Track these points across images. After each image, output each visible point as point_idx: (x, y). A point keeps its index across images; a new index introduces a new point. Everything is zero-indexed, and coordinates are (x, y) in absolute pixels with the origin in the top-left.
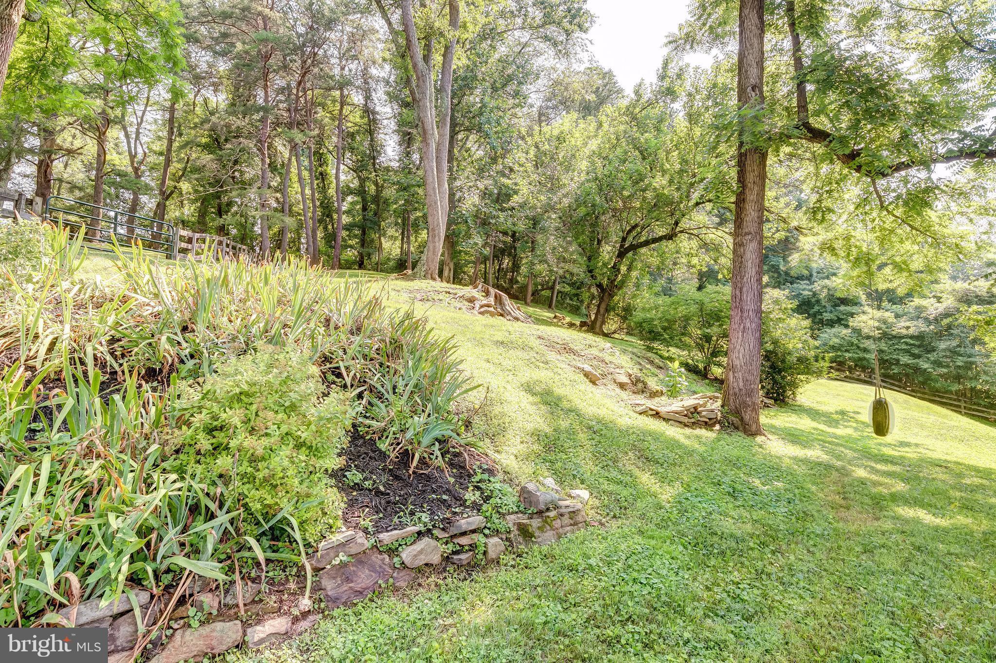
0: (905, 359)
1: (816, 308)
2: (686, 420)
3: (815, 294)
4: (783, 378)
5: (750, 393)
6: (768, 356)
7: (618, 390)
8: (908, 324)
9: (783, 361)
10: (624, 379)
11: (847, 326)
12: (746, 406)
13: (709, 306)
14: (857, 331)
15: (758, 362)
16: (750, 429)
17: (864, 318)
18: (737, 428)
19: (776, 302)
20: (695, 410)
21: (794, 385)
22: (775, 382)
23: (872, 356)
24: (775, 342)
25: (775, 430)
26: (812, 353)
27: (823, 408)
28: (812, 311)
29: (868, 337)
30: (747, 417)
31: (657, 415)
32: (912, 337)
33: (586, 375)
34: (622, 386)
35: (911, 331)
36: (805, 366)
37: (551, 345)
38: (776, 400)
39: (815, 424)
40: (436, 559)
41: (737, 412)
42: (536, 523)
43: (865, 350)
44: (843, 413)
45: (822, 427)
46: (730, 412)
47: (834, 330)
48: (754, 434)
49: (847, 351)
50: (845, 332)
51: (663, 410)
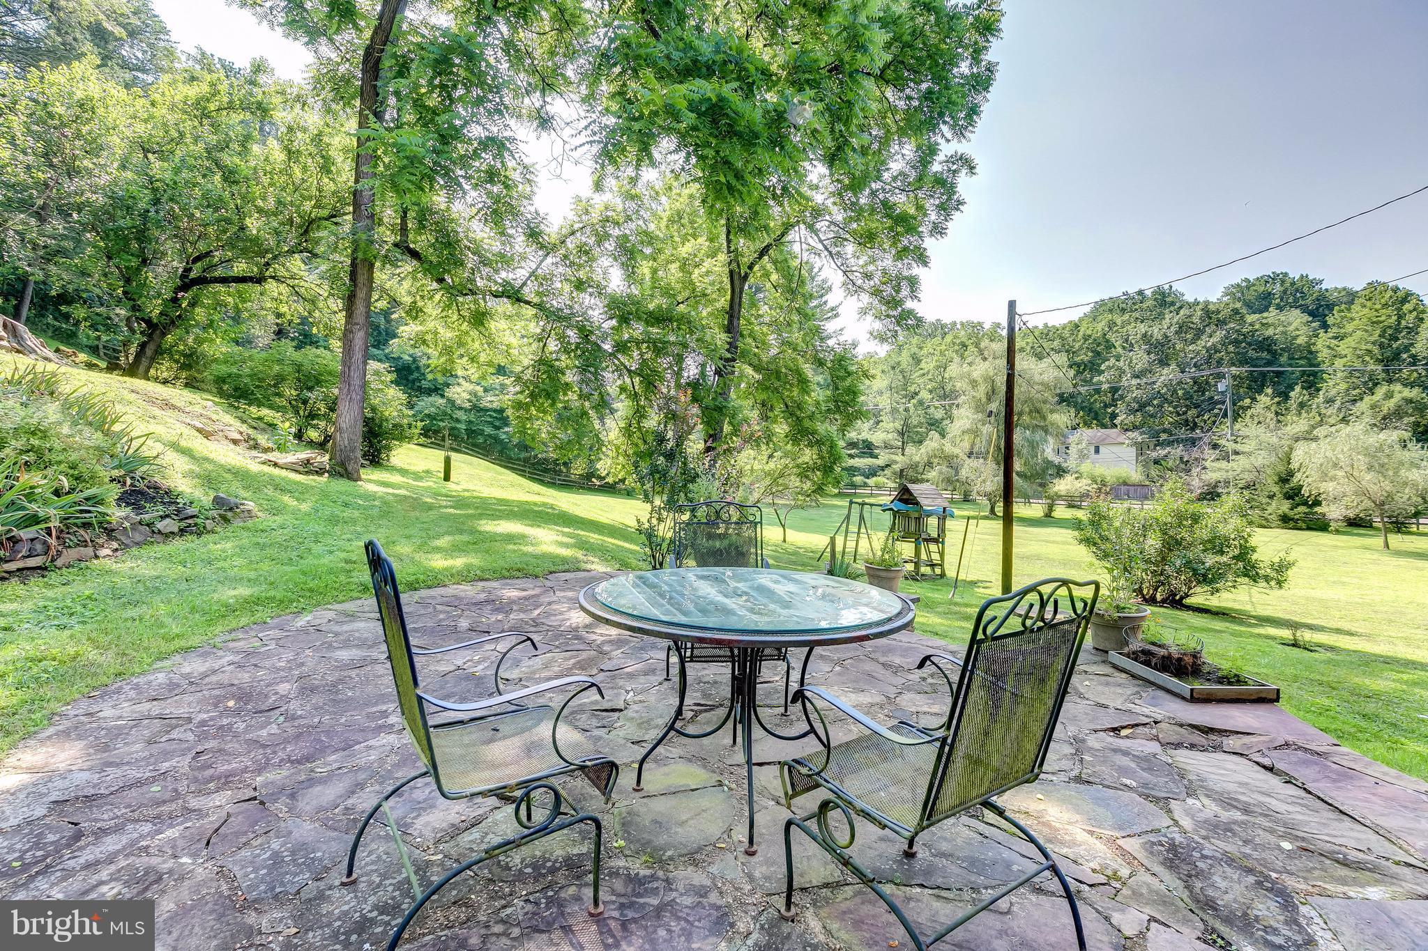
0: (488, 430)
1: (416, 375)
2: (301, 469)
3: (415, 360)
4: (379, 442)
5: (353, 450)
6: (367, 422)
7: (232, 446)
8: (493, 398)
9: (380, 426)
10: (237, 436)
11: (443, 396)
12: (350, 460)
13: (307, 367)
14: (451, 402)
15: (360, 428)
16: (351, 476)
17: (458, 389)
18: (342, 476)
19: (377, 373)
20: (308, 462)
21: (389, 448)
22: (371, 446)
23: (463, 426)
24: (374, 410)
25: (370, 481)
26: (406, 421)
27: (412, 468)
28: (411, 378)
29: (461, 408)
30: (350, 468)
31: (276, 465)
32: (495, 411)
33: (199, 431)
34: (235, 442)
35: (495, 405)
36: (399, 433)
37: (151, 400)
38: (371, 462)
39: (405, 480)
40: (176, 530)
41: (342, 464)
42: (229, 514)
43: (458, 421)
44: (427, 472)
45: (410, 481)
46: (337, 464)
47: (430, 399)
48: (356, 480)
49: (442, 420)
50: (441, 401)
51: (280, 462)
